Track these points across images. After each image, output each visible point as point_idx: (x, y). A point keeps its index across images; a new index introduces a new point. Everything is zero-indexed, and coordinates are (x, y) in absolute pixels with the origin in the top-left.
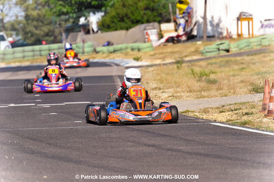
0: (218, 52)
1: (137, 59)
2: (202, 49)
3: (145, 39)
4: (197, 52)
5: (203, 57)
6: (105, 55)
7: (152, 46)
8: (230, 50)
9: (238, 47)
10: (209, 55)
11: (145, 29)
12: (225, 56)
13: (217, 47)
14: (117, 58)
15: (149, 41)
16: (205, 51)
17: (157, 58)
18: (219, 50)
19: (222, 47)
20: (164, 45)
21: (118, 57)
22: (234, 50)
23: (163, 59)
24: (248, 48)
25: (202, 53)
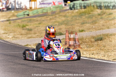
0: (24, 16)
2: (16, 14)
4: (14, 15)
5: (18, 18)
8: (29, 15)
9: (33, 13)
10: (20, 17)
12: (27, 17)
13: (24, 13)
16: (18, 15)
18: (24, 14)
19: (26, 13)
22: (31, 14)
24: (37, 13)
25: (17, 16)
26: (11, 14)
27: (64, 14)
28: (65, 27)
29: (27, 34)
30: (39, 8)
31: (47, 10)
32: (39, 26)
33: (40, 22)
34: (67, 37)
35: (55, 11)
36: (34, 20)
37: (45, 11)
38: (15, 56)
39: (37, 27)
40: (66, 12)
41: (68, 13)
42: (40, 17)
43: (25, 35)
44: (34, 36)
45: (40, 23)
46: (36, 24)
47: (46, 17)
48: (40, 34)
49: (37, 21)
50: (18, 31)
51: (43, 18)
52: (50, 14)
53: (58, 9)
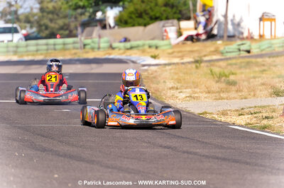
0: (238, 53)
1: (154, 57)
3: (163, 37)
5: (223, 57)
6: (121, 51)
7: (170, 44)
8: (252, 51)
9: (259, 48)
10: (229, 55)
11: (164, 26)
13: (238, 47)
14: (134, 55)
15: (168, 38)
16: (225, 51)
17: (175, 57)
18: (240, 50)
19: (243, 47)
20: (184, 44)
21: (136, 54)
22: (255, 51)
23: (182, 57)
24: (270, 49)
25: (222, 53)
42: (274, 57)
51: (279, 60)
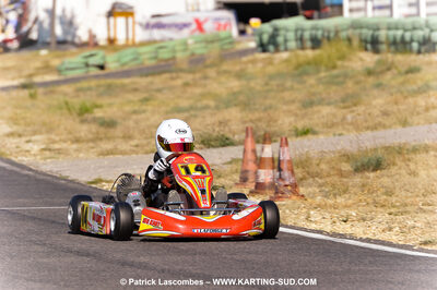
0: (86, 69)
2: (56, 62)
4: (47, 68)
5: (62, 78)
8: (106, 66)
9: (118, 61)
10: (71, 74)
12: (97, 77)
13: (84, 60)
16: (63, 67)
18: (87, 65)
19: (92, 61)
22: (112, 66)
24: (136, 63)
25: (59, 71)
26: (38, 64)
27: (238, 68)
28: (239, 115)
29: (96, 139)
30: (143, 44)
31: (174, 51)
32: (144, 111)
33: (145, 95)
34: (250, 156)
35: (202, 55)
36: (123, 88)
37: (164, 54)
38: (53, 222)
39: (135, 112)
40: (244, 59)
41: (254, 62)
42: (147, 75)
43: (91, 144)
44: (124, 146)
45: (146, 100)
46: (130, 102)
47: (167, 76)
48: (145, 142)
49: (136, 90)
50: (62, 127)
51: (158, 81)
52: (185, 66)
53: (215, 49)
